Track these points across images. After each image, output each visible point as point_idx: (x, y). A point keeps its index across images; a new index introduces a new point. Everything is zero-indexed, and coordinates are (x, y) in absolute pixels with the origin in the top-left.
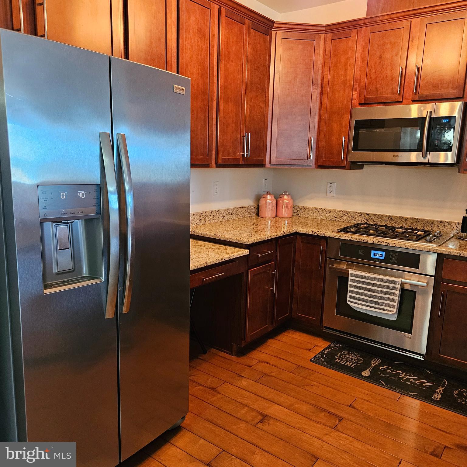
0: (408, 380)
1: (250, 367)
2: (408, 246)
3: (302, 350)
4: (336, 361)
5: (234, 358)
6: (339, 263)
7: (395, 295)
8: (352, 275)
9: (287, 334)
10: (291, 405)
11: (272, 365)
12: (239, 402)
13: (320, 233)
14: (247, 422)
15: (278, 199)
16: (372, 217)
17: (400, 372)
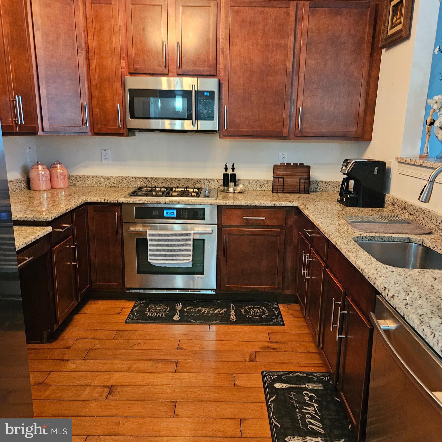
0: (208, 312)
1: (69, 348)
2: (195, 202)
3: (113, 315)
4: (148, 316)
5: (45, 346)
6: (135, 226)
7: (189, 245)
8: (150, 235)
9: (90, 306)
10: (129, 368)
11: (91, 339)
12: (77, 386)
13: (113, 200)
14: (95, 400)
15: (51, 170)
16: (150, 180)
17: (200, 308)
